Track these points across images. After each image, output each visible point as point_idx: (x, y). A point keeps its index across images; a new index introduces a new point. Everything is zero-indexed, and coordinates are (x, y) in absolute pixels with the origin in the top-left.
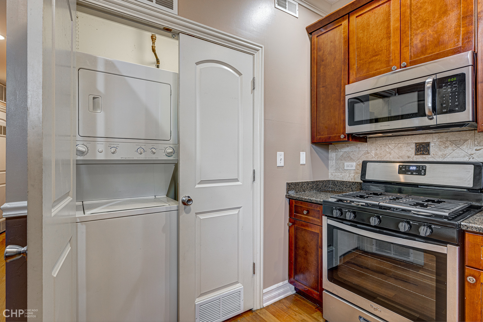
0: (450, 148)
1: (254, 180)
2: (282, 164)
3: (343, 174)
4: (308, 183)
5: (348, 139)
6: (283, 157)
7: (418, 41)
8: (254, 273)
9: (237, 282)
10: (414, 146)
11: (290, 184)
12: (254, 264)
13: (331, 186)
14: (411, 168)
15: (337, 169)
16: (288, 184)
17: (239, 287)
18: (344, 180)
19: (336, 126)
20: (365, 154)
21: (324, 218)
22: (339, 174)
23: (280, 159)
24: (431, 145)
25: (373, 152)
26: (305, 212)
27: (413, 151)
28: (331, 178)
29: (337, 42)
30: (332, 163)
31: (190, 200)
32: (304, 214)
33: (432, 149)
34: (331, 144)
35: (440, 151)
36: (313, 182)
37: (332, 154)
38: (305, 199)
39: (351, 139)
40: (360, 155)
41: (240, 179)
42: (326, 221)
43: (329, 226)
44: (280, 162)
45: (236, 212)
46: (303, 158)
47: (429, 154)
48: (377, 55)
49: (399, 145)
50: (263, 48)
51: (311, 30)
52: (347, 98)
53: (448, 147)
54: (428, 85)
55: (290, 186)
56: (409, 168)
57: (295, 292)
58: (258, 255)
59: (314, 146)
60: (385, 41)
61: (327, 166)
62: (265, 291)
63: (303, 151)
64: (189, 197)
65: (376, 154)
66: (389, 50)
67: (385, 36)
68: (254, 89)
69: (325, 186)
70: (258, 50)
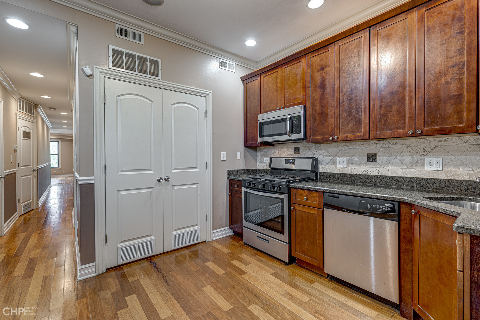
0: (307, 150)
1: (206, 168)
2: (225, 159)
3: (264, 165)
4: (242, 170)
5: (261, 145)
6: (225, 155)
7: (287, 96)
8: (207, 220)
9: (196, 225)
10: (293, 149)
11: (229, 171)
12: (207, 215)
13: (258, 172)
14: (290, 161)
15: (261, 162)
16: (228, 171)
17: (197, 227)
18: (264, 169)
19: (255, 137)
20: (274, 153)
21: (243, 188)
22: (262, 165)
23: (223, 156)
24: (300, 148)
25: (277, 152)
26: (236, 186)
27: (293, 152)
28: (258, 167)
29: (256, 89)
30: (258, 158)
31: (168, 178)
32: (235, 187)
33: (301, 150)
34: (258, 147)
35: (304, 152)
36: (245, 170)
37: (259, 154)
38: (236, 179)
39: (262, 145)
40: (271, 154)
41: (198, 167)
42: (244, 189)
43: (246, 192)
44: (223, 158)
45: (196, 186)
46: (239, 155)
47: (299, 153)
48: (272, 100)
49: (288, 148)
50: (212, 93)
51: (243, 79)
52: (259, 122)
53: (306, 150)
54: (288, 119)
55: (230, 172)
56: (289, 161)
57: (233, 234)
58: (210, 210)
59: (246, 148)
60: (275, 92)
61: (256, 160)
62: (214, 231)
63: (239, 151)
64: (168, 177)
65: (278, 153)
66: (277, 98)
67: (276, 90)
68: (206, 117)
69: (254, 173)
70: (208, 94)
